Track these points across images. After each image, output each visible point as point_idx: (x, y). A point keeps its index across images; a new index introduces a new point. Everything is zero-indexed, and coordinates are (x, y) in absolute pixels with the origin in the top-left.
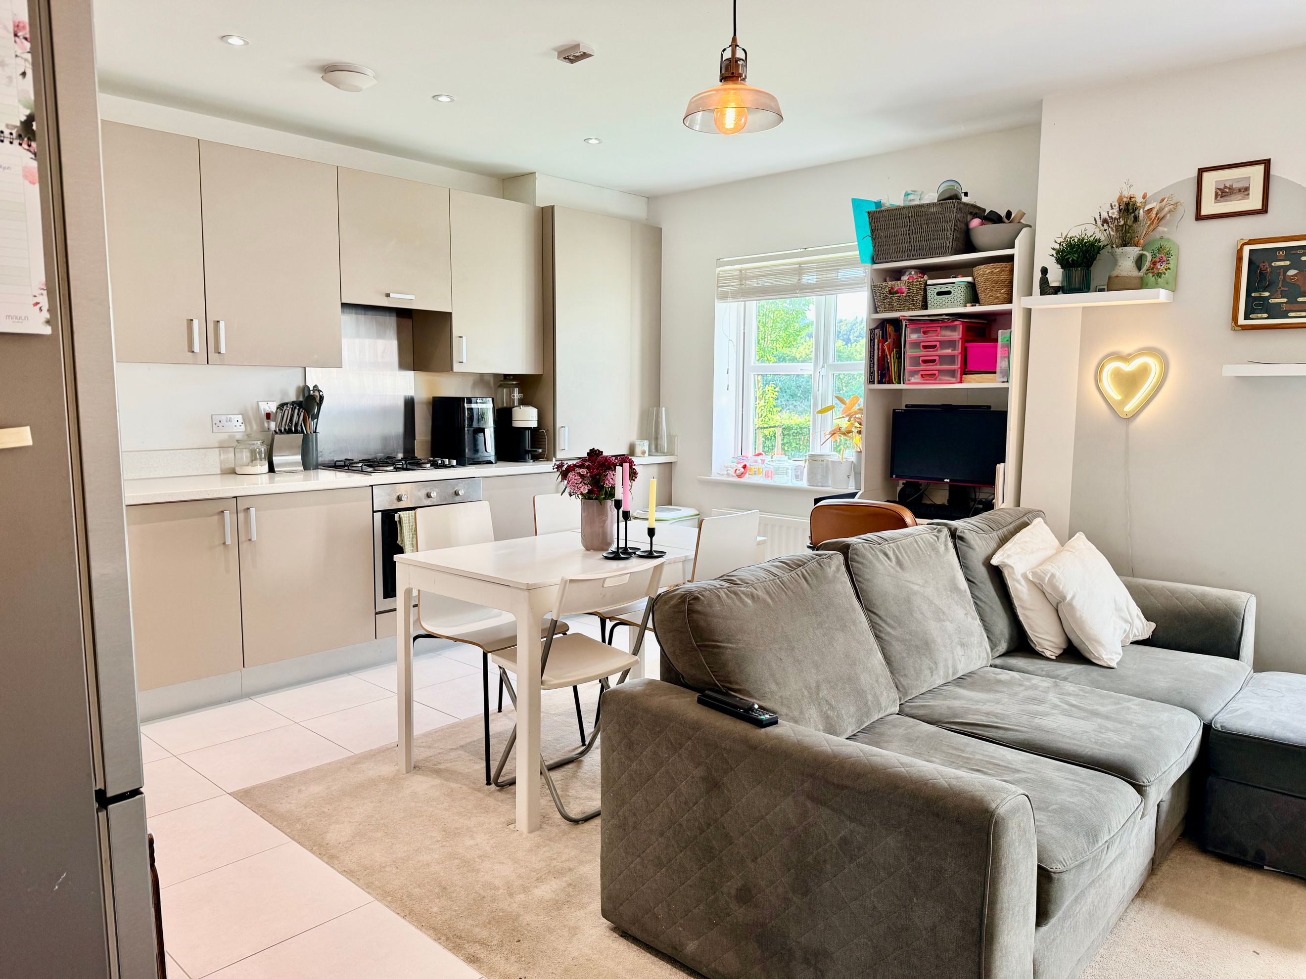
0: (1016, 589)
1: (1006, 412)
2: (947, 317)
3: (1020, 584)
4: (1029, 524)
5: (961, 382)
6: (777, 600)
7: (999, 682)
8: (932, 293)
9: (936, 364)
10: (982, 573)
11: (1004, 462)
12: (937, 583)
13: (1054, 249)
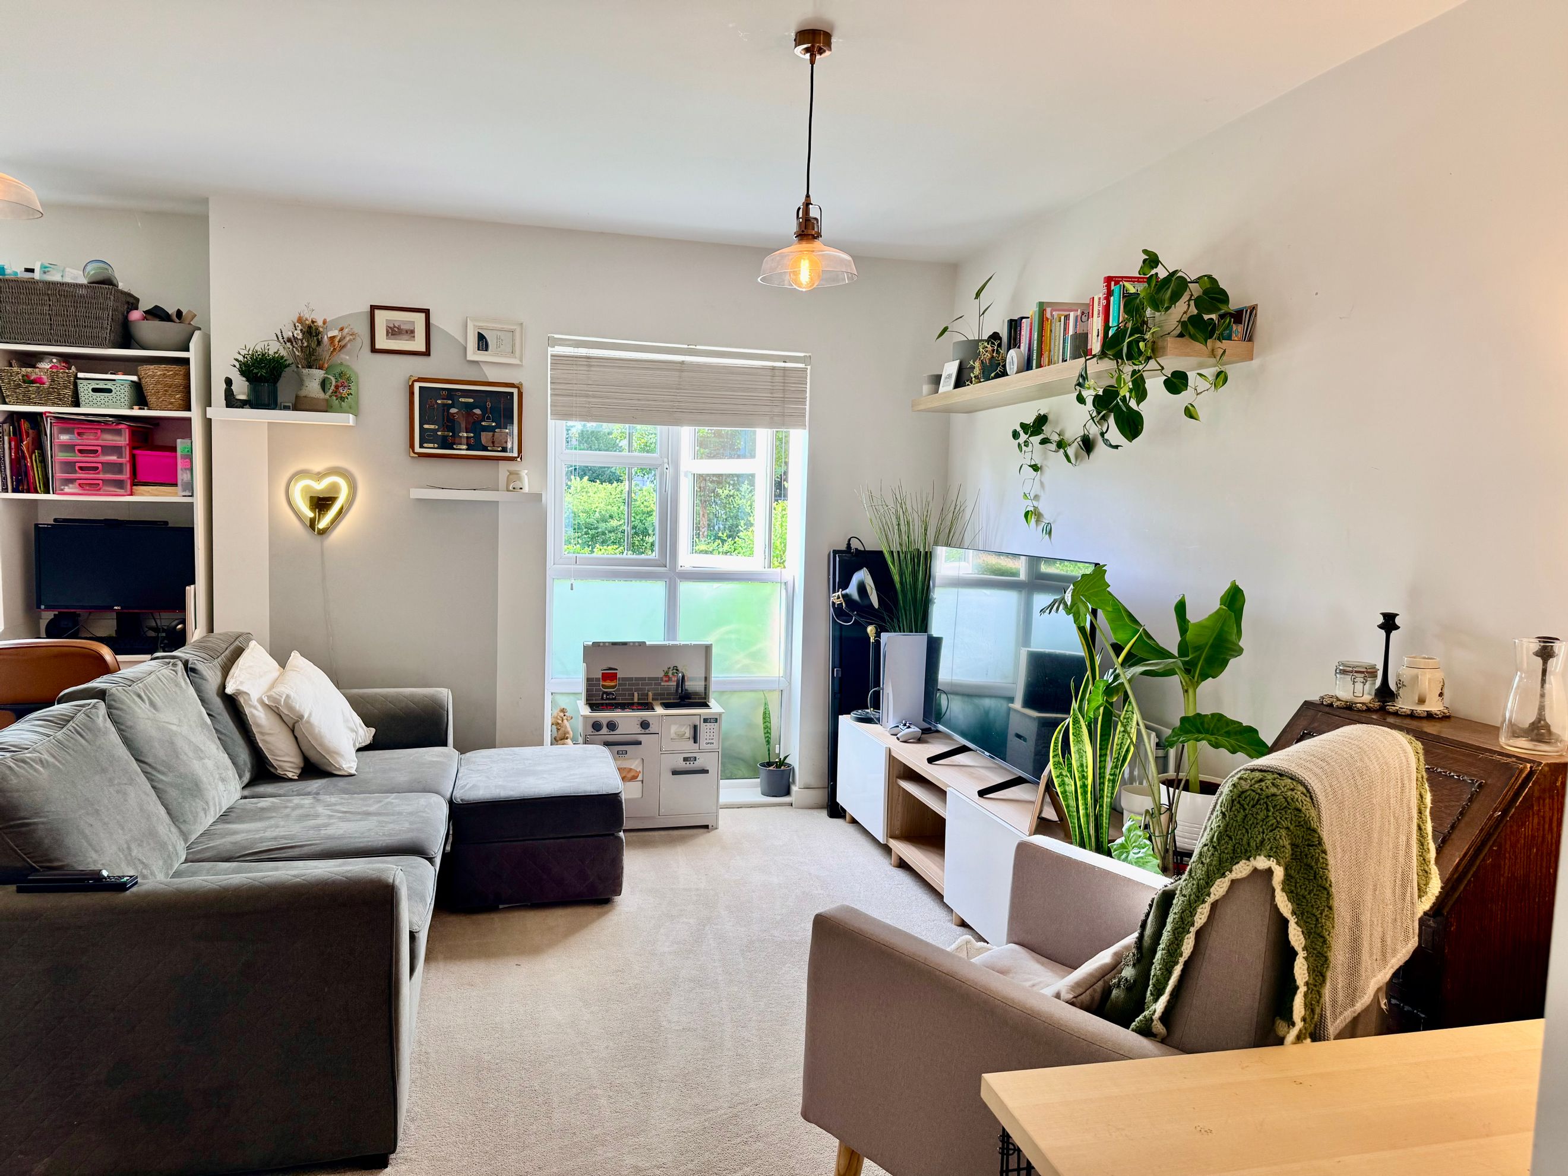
0: (253, 715)
1: (193, 529)
2: (111, 419)
3: (257, 710)
4: (243, 650)
5: (131, 494)
6: (64, 762)
7: (262, 809)
8: (85, 389)
9: (98, 473)
10: (218, 703)
11: (194, 583)
12: (189, 720)
13: (237, 360)
